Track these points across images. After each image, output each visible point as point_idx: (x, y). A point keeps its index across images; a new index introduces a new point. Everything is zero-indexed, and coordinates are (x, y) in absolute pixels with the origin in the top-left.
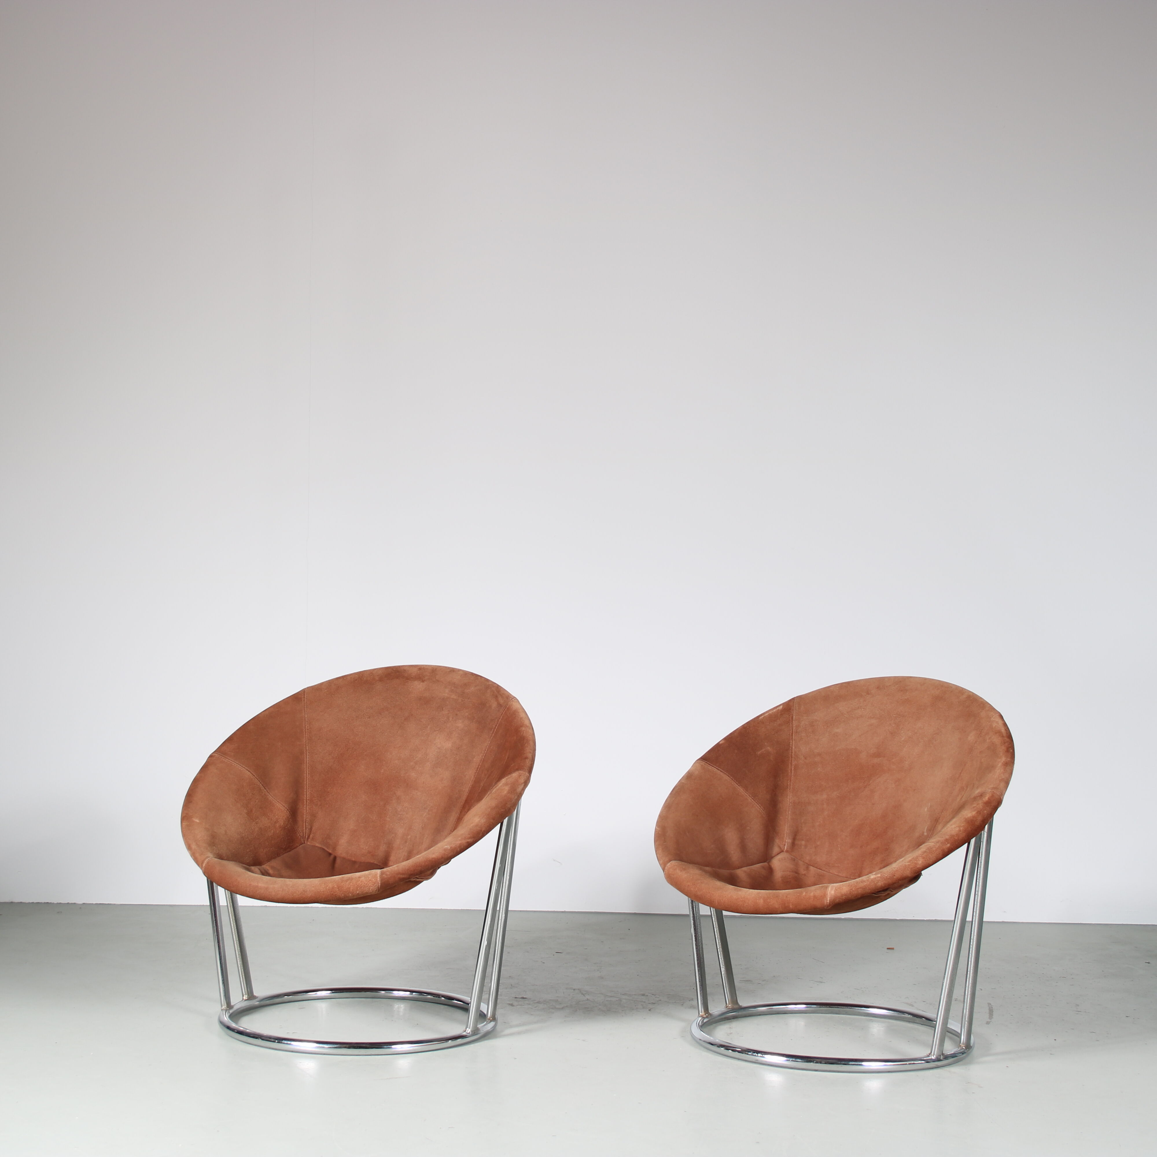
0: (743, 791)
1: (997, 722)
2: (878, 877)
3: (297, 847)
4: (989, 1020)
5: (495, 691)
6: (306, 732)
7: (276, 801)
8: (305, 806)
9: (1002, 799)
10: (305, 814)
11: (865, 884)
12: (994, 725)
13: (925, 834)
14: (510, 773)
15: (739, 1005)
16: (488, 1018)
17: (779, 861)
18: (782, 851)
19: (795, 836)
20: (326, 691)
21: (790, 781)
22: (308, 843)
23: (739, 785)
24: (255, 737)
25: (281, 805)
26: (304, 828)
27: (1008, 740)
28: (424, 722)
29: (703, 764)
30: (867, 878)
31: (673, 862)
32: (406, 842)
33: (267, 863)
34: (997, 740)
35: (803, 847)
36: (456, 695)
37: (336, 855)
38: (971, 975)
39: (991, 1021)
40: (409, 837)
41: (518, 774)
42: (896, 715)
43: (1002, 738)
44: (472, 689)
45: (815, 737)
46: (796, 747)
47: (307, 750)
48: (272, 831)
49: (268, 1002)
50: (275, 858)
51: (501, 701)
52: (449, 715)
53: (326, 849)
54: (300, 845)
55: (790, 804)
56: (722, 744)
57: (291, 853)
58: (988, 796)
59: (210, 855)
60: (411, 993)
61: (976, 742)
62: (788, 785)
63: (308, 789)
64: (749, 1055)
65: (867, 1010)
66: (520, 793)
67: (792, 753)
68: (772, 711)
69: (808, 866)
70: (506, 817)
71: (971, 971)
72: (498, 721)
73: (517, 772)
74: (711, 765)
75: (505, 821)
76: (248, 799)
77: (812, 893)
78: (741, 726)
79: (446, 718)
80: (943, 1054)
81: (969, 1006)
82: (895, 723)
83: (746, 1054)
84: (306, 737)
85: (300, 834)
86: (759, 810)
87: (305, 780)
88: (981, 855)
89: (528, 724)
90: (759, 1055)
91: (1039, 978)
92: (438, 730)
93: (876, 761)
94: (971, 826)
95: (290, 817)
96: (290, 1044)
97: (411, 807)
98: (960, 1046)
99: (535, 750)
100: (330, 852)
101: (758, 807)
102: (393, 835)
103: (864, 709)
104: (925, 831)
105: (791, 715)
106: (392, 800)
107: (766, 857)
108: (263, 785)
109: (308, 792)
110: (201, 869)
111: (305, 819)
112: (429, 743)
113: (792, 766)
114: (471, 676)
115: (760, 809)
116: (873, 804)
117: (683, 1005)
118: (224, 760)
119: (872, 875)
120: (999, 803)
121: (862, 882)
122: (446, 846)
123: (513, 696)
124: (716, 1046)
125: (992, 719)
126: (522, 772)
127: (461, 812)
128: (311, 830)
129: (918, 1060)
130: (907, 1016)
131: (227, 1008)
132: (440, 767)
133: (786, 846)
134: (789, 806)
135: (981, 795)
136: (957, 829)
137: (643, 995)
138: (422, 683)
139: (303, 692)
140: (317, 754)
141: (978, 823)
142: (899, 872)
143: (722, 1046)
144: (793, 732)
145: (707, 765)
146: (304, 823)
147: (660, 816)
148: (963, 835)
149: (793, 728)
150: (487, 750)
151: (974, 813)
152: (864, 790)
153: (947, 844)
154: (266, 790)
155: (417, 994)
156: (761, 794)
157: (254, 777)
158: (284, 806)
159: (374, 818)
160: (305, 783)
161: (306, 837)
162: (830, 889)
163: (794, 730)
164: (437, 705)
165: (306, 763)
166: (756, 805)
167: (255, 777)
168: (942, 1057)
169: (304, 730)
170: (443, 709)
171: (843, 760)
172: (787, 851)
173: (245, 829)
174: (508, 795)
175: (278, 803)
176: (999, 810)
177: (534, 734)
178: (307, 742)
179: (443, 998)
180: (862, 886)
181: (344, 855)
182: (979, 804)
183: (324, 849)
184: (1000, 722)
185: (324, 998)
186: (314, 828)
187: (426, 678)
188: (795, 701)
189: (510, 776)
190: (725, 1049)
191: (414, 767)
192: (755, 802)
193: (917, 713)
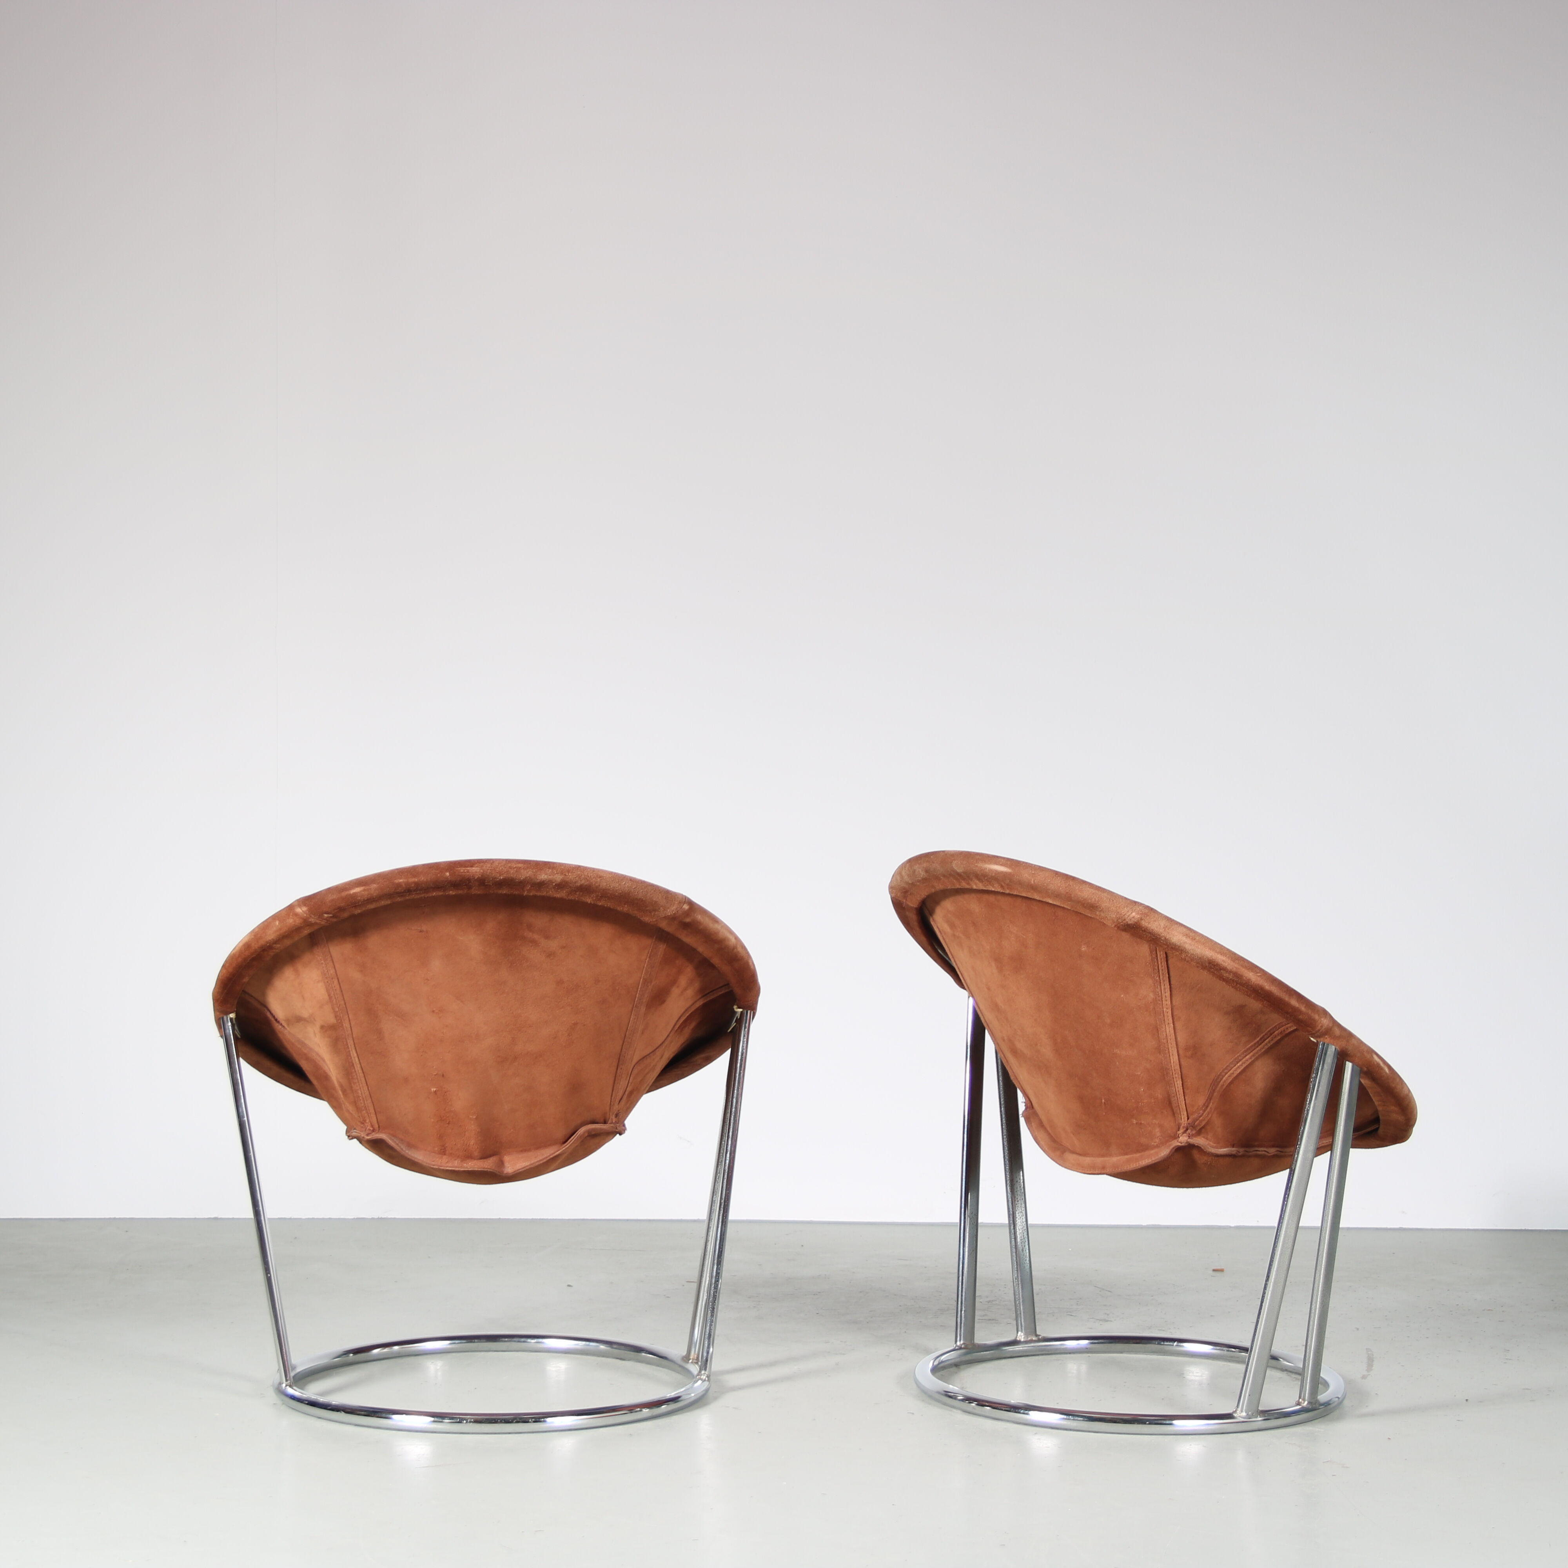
91: (1451, 1311)
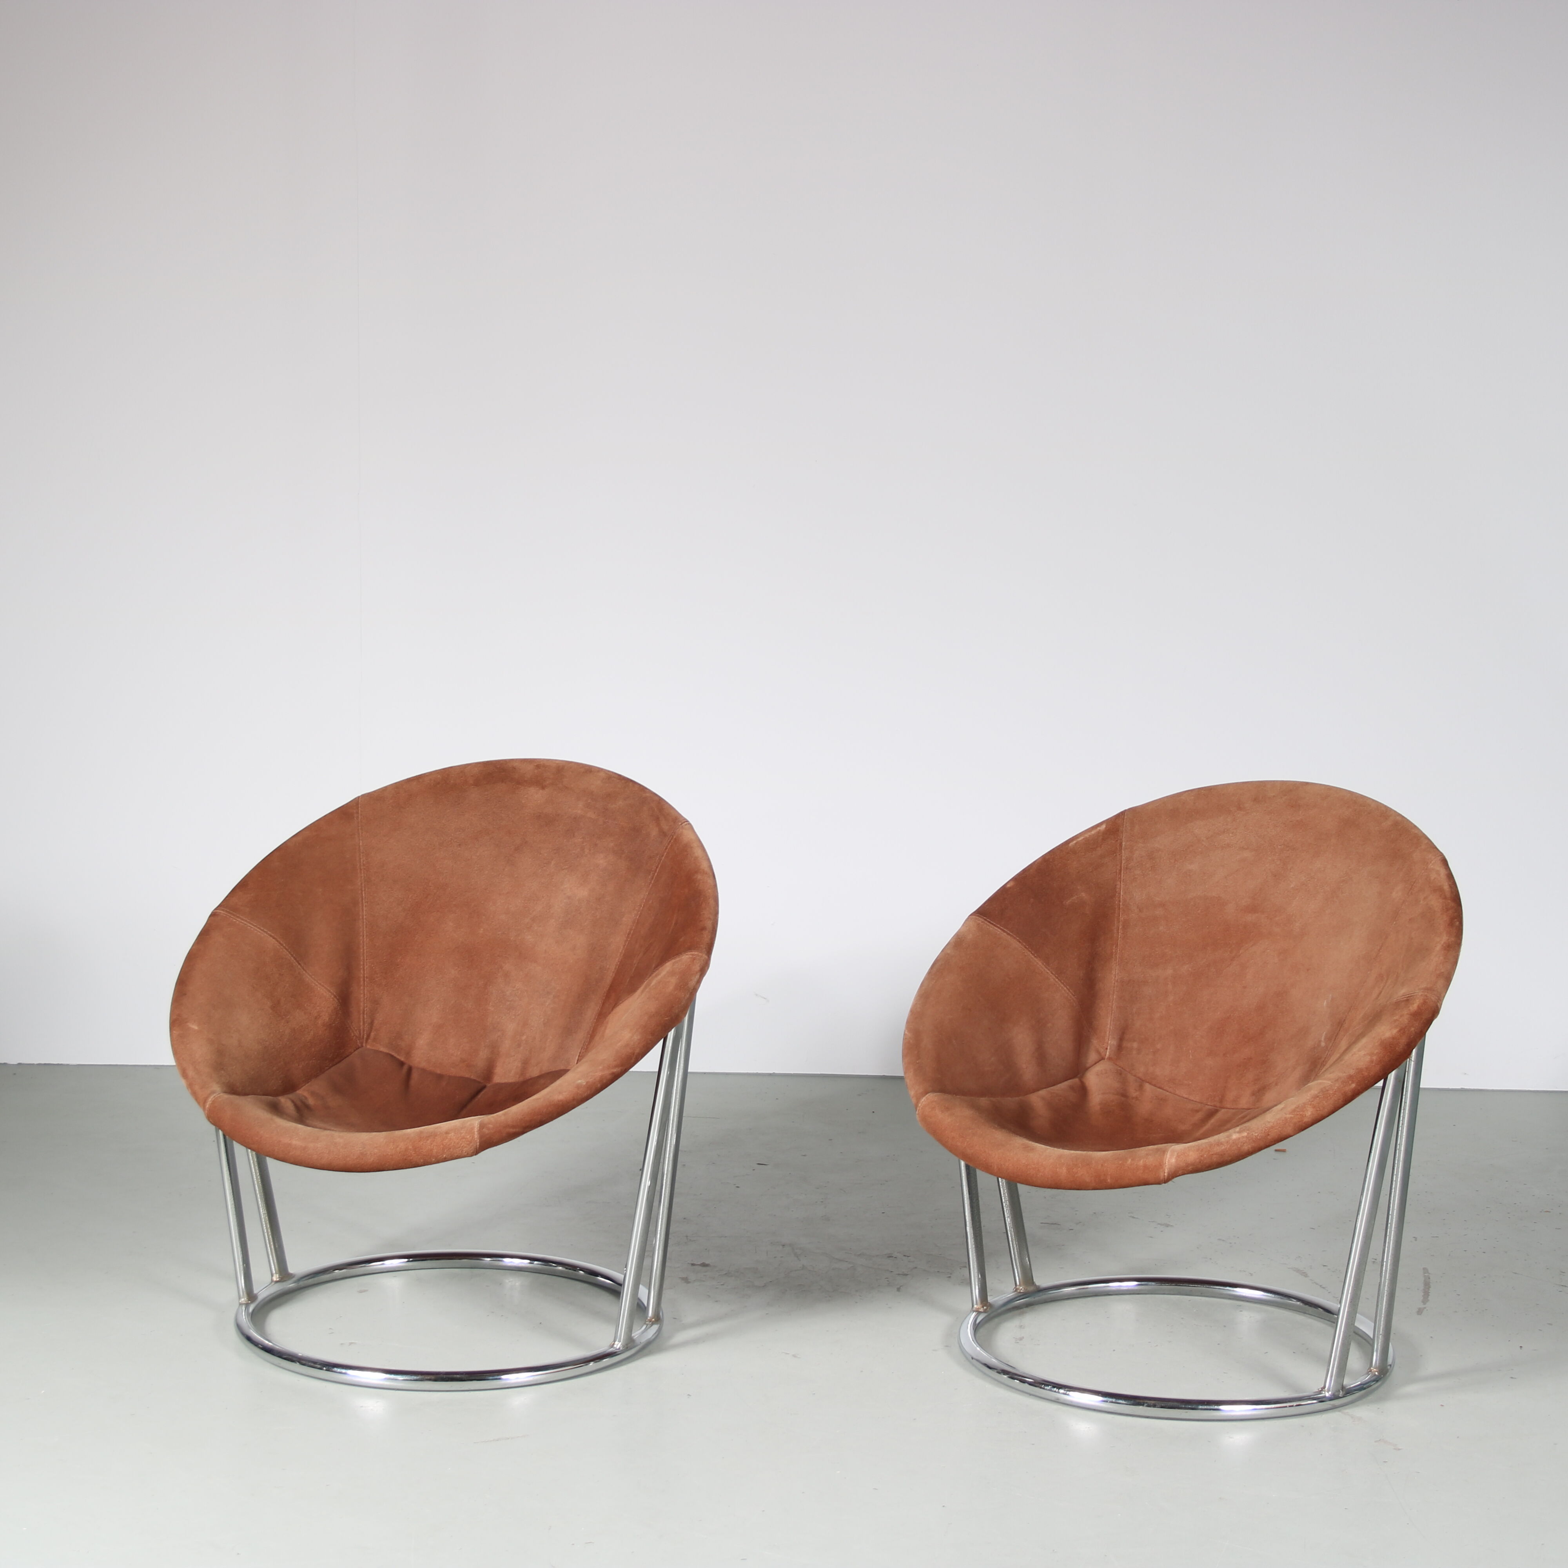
0: (1042, 965)
1: (1438, 873)
2: (1243, 1137)
3: (351, 1053)
4: (1422, 1306)
5: (656, 809)
6: (361, 869)
7: (317, 983)
8: (362, 988)
9: (1439, 1007)
10: (362, 1000)
11: (1223, 1148)
12: (1433, 876)
13: (1323, 1044)
14: (678, 954)
15: (1036, 1285)
16: (649, 1318)
17: (1097, 1075)
18: (1103, 1059)
19: (1122, 1035)
20: (391, 801)
21: (1117, 946)
22: (368, 1047)
23: (1035, 957)
24: (283, 880)
25: (325, 989)
26: (361, 1024)
27: (1452, 904)
28: (546, 855)
29: (980, 922)
30: (1226, 1139)
31: (931, 1096)
32: (519, 1046)
33: (305, 1085)
34: (1436, 903)
35: (1134, 1052)
36: (595, 813)
37: (411, 1064)
38: (1388, 1267)
39: (1425, 1308)
40: (524, 1037)
41: (691, 956)
42: (1283, 846)
43: (1444, 900)
44: (620, 803)
45: (1156, 877)
46: (1125, 893)
47: (364, 897)
48: (312, 1033)
49: (311, 1281)
50: (316, 1076)
51: (665, 827)
52: (584, 844)
53: (396, 1055)
54: (355, 1051)
55: (1116, 984)
56: (1010, 888)
57: (342, 1065)
58: (1418, 1003)
59: (216, 1088)
60: (531, 1262)
61: (1404, 901)
62: (1112, 953)
63: (367, 960)
64: (1046, 1389)
65: (1233, 1291)
66: (694, 989)
67: (1120, 901)
68: (1089, 834)
69: (1141, 1083)
70: (672, 1028)
71: (1389, 1261)
72: (660, 860)
73: (689, 953)
74: (992, 924)
75: (671, 1035)
76: (274, 984)
77: (1142, 1161)
78: (1041, 857)
79: (579, 850)
80: (1343, 1388)
81: (1385, 1312)
82: (1280, 860)
83: (1041, 1388)
84: (361, 877)
85: (355, 1032)
86: (1066, 995)
87: (361, 946)
88: (1406, 1091)
89: (707, 869)
90: (1062, 1391)
91: (1508, 1213)
92: (566, 869)
93: (1250, 918)
94: (1389, 1054)
95: (339, 1007)
96: (345, 1373)
97: (526, 989)
98: (1371, 1371)
99: (716, 913)
100: (402, 1059)
101: (1065, 990)
102: (499, 1033)
103: (1232, 833)
104: (1323, 1039)
105: (1119, 841)
106: (497, 978)
107: (1077, 1070)
108: (295, 959)
109: (366, 965)
110: (204, 1109)
111: (362, 1008)
112: (554, 888)
113: (1119, 922)
114: (618, 781)
115: (1068, 993)
116: (1245, 987)
117: (950, 1277)
118: (234, 920)
119: (1235, 1132)
120: (1435, 1012)
121: (1218, 1145)
122: (580, 1081)
123: (685, 819)
124: (996, 1371)
125: (1431, 866)
126: (696, 953)
127: (603, 1004)
128: (372, 1025)
129: (1306, 1399)
130: (1294, 1302)
131: (249, 1300)
132: (570, 929)
133: (1108, 1050)
134: (1114, 987)
135: (1408, 1000)
136: (1368, 1058)
137: (890, 1257)
138: (541, 791)
139: (355, 802)
140: (378, 904)
141: (1400, 1048)
142: (1275, 1129)
143: (1004, 1372)
144: (1121, 869)
145: (986, 924)
146: (362, 1015)
147: (911, 1011)
148: (1376, 1069)
149: (1121, 861)
150: (644, 906)
151: (1395, 1031)
152: (1230, 964)
153: (1350, 1085)
154: (301, 966)
155: (540, 1263)
156: (1070, 969)
157: (282, 947)
158: (329, 991)
159: (470, 1006)
160: (362, 950)
161: (365, 1037)
162: (1168, 1155)
163: (1123, 865)
164: (565, 828)
165: (363, 918)
166: (1062, 988)
167: (284, 946)
168: (1341, 1393)
169: (358, 866)
170: (574, 835)
171: (1199, 914)
172: (1110, 1059)
173: (270, 1033)
174: (676, 992)
175: (319, 985)
176: (1435, 1022)
177: (715, 886)
178: (363, 885)
179: (581, 1272)
180: (1218, 1151)
181: (423, 1065)
182: (1403, 1017)
183: (392, 1056)
184: (1443, 872)
185: (397, 1270)
186: (376, 1022)
187: (548, 782)
188: (1125, 817)
189: (678, 959)
190: (1009, 1377)
191: (531, 926)
192: (1061, 982)
193: (1315, 845)
